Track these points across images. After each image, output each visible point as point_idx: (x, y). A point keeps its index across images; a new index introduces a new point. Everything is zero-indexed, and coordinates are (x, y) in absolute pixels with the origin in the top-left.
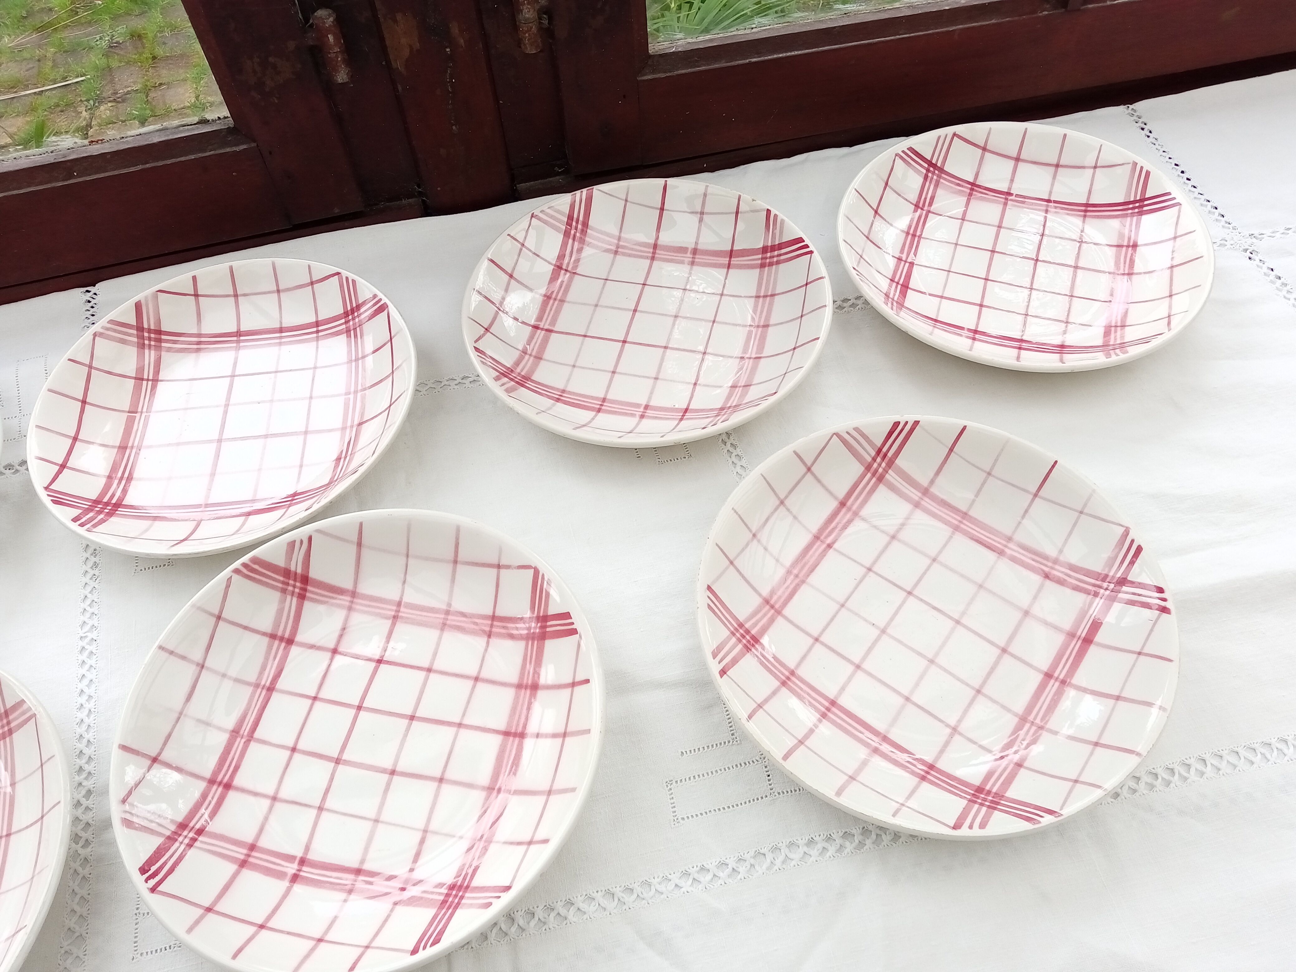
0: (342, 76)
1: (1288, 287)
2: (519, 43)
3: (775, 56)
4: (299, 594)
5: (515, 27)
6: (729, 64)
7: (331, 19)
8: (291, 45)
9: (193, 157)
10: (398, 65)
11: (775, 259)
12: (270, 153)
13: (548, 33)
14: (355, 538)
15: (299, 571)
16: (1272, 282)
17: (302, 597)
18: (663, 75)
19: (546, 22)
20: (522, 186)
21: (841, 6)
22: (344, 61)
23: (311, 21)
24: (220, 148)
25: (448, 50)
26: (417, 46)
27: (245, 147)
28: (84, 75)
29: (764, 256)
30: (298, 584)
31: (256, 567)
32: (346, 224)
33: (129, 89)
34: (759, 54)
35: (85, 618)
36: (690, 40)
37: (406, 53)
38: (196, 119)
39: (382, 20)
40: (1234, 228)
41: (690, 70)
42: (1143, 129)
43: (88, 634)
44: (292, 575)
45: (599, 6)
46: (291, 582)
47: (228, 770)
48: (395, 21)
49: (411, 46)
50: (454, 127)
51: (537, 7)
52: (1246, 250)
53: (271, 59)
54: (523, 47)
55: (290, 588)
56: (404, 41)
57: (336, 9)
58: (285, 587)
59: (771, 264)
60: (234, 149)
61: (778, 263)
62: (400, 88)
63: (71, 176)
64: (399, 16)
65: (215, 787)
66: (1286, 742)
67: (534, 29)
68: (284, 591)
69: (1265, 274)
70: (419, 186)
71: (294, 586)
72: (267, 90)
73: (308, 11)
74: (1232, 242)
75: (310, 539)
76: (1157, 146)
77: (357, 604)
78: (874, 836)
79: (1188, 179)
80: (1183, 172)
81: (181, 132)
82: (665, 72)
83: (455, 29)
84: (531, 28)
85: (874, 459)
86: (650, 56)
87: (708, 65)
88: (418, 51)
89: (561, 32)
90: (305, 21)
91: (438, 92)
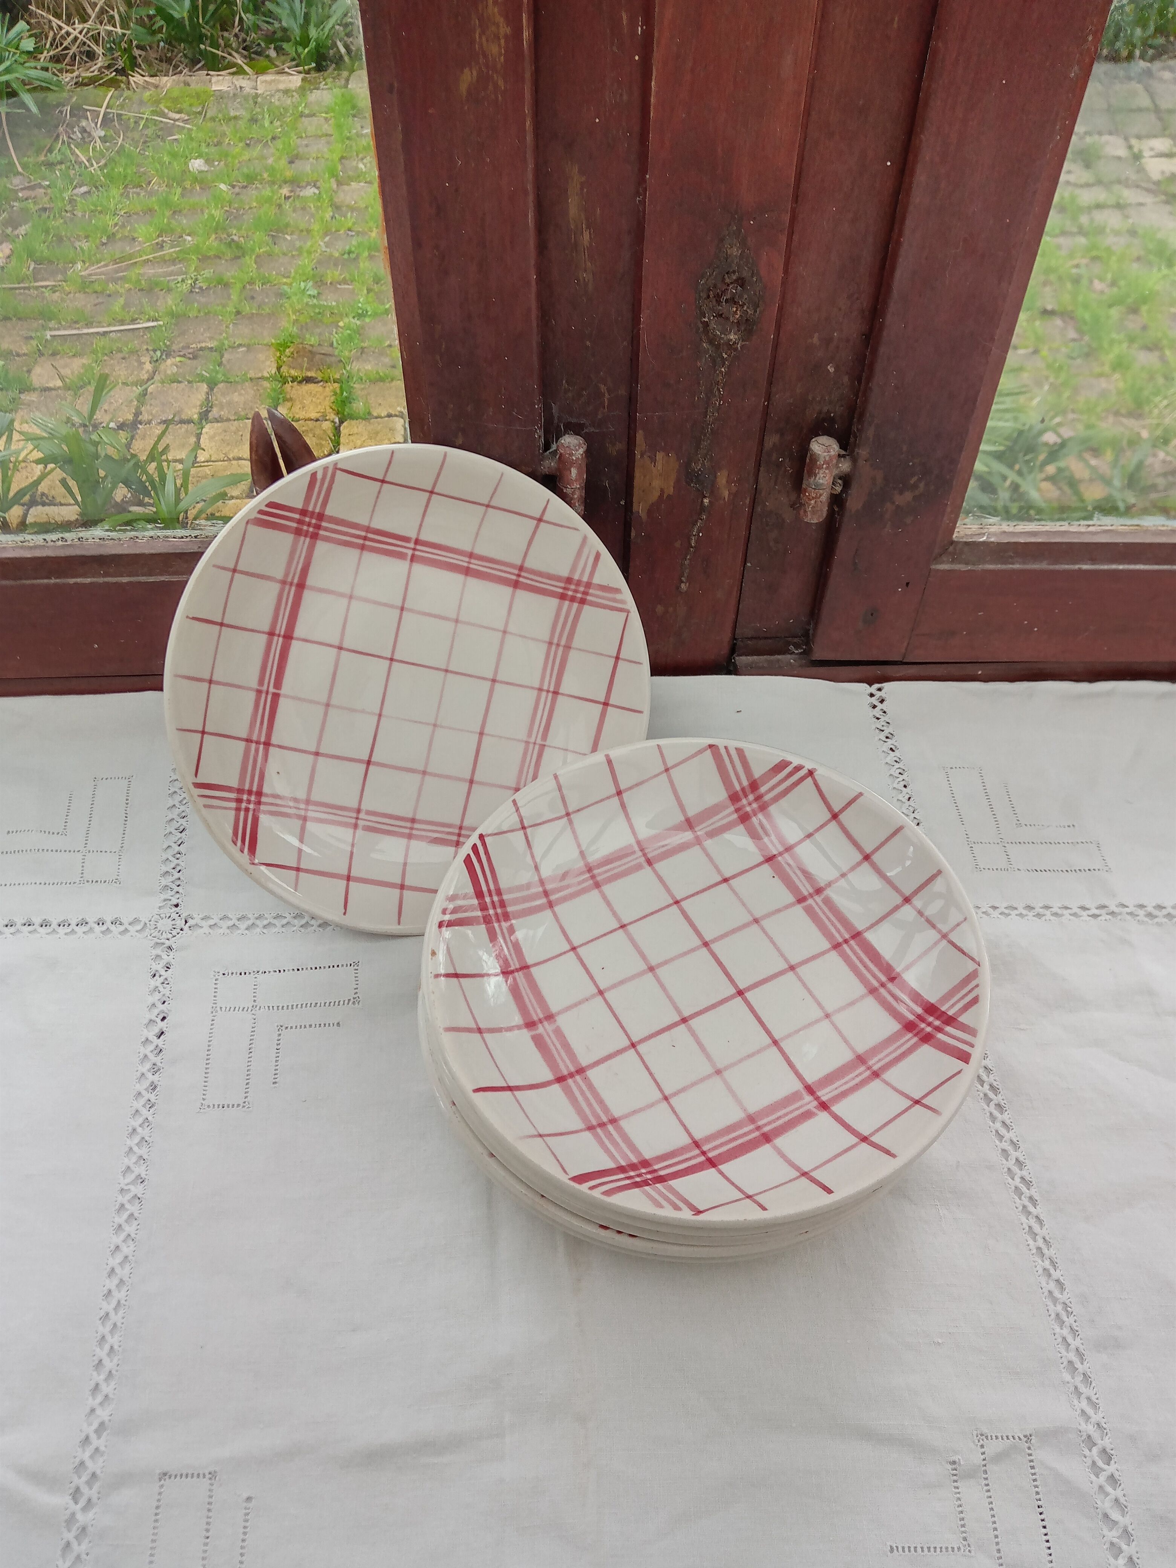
2: (797, 505)
3: (1114, 567)
5: (800, 493)
6: (1052, 567)
7: (581, 451)
10: (640, 508)
13: (837, 501)
18: (963, 567)
19: (839, 489)
20: (742, 660)
23: (553, 448)
25: (706, 500)
26: (671, 491)
28: (157, 320)
33: (203, 345)
34: (1093, 561)
35: (131, 1161)
36: (1006, 528)
37: (656, 495)
39: (638, 456)
41: (999, 567)
43: (132, 1187)
45: (912, 482)
48: (653, 460)
49: (662, 491)
50: (683, 586)
51: (835, 472)
54: (803, 514)
56: (657, 483)
57: (587, 438)
62: (633, 534)
64: (660, 456)
67: (823, 496)
73: (552, 433)
82: (967, 564)
83: (722, 478)
84: (821, 495)
86: (952, 543)
87: (1024, 563)
88: (669, 496)
89: (854, 503)
90: (547, 447)
91: (678, 544)
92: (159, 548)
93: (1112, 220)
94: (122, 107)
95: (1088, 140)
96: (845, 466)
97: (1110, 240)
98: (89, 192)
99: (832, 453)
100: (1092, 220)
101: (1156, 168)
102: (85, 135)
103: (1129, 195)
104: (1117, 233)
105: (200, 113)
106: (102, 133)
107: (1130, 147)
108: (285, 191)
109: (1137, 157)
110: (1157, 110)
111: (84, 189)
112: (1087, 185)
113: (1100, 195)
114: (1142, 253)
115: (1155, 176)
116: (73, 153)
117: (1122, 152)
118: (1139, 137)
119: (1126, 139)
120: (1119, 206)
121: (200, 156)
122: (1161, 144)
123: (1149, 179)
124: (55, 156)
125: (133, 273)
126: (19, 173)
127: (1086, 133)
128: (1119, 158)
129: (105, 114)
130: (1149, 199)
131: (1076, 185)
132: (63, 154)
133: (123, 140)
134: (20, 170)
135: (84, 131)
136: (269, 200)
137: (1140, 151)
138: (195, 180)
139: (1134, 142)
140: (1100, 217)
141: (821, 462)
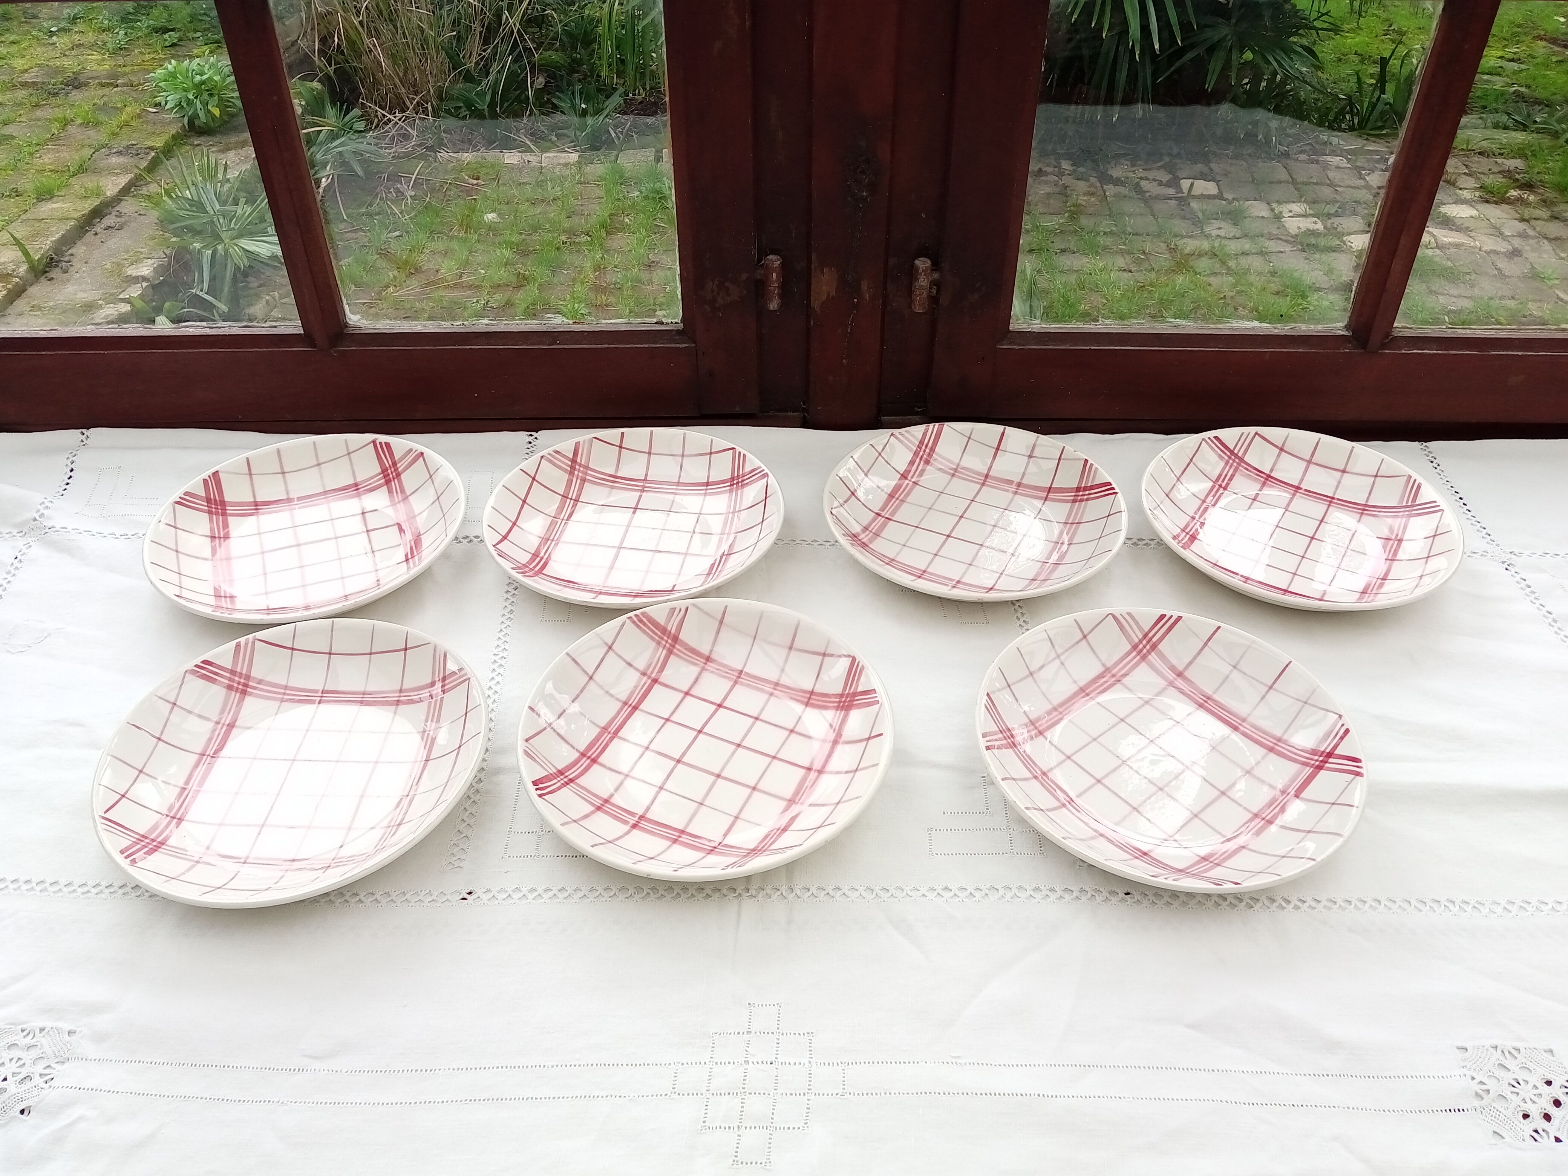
0: (774, 305)
1: (1536, 595)
2: (910, 304)
4: (669, 648)
5: (910, 292)
7: (779, 262)
8: (744, 276)
9: (647, 346)
10: (816, 305)
11: (1086, 497)
12: (703, 354)
13: (934, 300)
14: (719, 617)
15: (673, 631)
16: (1522, 589)
17: (670, 652)
18: (1016, 347)
19: (934, 291)
20: (885, 420)
21: (1172, 320)
22: (778, 294)
23: (763, 262)
24: (667, 343)
25: (856, 300)
26: (834, 293)
27: (687, 345)
29: (1077, 494)
30: (670, 641)
31: (644, 620)
32: (741, 422)
35: (500, 643)
36: (1044, 326)
37: (824, 297)
38: (655, 320)
39: (813, 270)
40: (1497, 545)
41: (1038, 347)
42: (1432, 462)
43: (500, 653)
44: (667, 633)
45: (977, 286)
46: (665, 638)
47: (595, 751)
48: (823, 273)
49: (829, 294)
50: (844, 361)
51: (931, 279)
52: (1503, 562)
53: (727, 284)
54: (913, 307)
55: (664, 643)
56: (824, 288)
57: (782, 257)
58: (660, 640)
59: (1081, 501)
60: (678, 345)
61: (1087, 500)
62: (812, 323)
63: (555, 343)
64: (826, 270)
65: (585, 759)
66: (1454, 903)
67: (925, 295)
68: (659, 643)
69: (1518, 582)
70: (804, 404)
71: (667, 642)
72: (717, 305)
73: (762, 254)
74: (1492, 554)
75: (687, 609)
76: (1442, 476)
77: (709, 666)
78: (1089, 895)
79: (1465, 504)
80: (1461, 498)
81: (643, 327)
82: (1019, 345)
83: (864, 285)
84: (923, 293)
85: (1141, 641)
86: (1010, 332)
87: (1056, 346)
88: (833, 297)
89: (944, 300)
90: (759, 261)
91: (840, 331)
92: (523, 329)
93: (1256, 263)
94: (430, 174)
95: (1236, 203)
96: (936, 276)
97: (1253, 278)
98: (401, 236)
99: (927, 265)
100: (1238, 264)
101: (1294, 225)
102: (399, 194)
103: (1272, 246)
104: (1260, 274)
105: (494, 179)
106: (413, 193)
107: (1273, 210)
108: (563, 238)
109: (1278, 217)
110: (1294, 182)
111: (397, 233)
112: (1235, 238)
113: (1247, 245)
114: (1281, 288)
115: (1293, 231)
116: (389, 207)
117: (1265, 213)
118: (1279, 202)
119: (1268, 204)
120: (1262, 253)
121: (494, 211)
122: (1297, 208)
123: (1289, 234)
124: (375, 208)
125: (436, 295)
126: (345, 221)
127: (1234, 199)
128: (1263, 217)
129: (416, 178)
130: (1288, 248)
131: (1225, 238)
132: (381, 207)
133: (430, 198)
134: (345, 218)
135: (398, 191)
136: (550, 243)
137: (1281, 213)
138: (490, 229)
139: (1274, 205)
140: (1244, 261)
141: (921, 271)
